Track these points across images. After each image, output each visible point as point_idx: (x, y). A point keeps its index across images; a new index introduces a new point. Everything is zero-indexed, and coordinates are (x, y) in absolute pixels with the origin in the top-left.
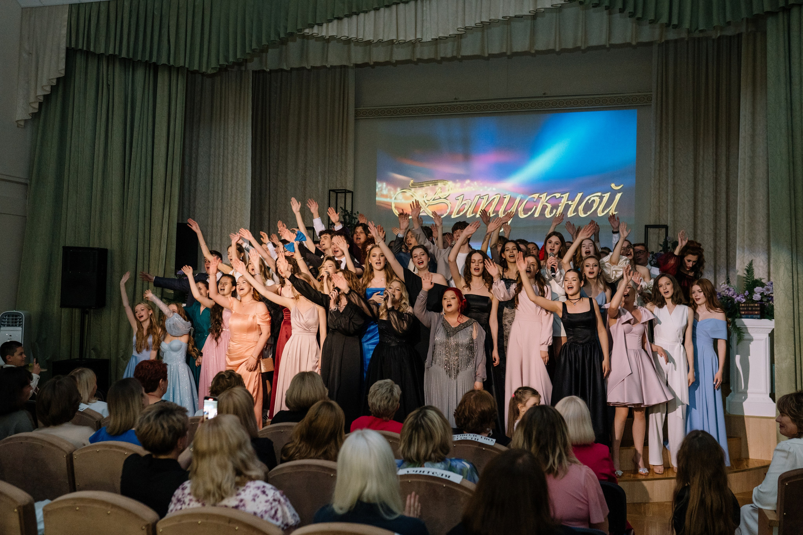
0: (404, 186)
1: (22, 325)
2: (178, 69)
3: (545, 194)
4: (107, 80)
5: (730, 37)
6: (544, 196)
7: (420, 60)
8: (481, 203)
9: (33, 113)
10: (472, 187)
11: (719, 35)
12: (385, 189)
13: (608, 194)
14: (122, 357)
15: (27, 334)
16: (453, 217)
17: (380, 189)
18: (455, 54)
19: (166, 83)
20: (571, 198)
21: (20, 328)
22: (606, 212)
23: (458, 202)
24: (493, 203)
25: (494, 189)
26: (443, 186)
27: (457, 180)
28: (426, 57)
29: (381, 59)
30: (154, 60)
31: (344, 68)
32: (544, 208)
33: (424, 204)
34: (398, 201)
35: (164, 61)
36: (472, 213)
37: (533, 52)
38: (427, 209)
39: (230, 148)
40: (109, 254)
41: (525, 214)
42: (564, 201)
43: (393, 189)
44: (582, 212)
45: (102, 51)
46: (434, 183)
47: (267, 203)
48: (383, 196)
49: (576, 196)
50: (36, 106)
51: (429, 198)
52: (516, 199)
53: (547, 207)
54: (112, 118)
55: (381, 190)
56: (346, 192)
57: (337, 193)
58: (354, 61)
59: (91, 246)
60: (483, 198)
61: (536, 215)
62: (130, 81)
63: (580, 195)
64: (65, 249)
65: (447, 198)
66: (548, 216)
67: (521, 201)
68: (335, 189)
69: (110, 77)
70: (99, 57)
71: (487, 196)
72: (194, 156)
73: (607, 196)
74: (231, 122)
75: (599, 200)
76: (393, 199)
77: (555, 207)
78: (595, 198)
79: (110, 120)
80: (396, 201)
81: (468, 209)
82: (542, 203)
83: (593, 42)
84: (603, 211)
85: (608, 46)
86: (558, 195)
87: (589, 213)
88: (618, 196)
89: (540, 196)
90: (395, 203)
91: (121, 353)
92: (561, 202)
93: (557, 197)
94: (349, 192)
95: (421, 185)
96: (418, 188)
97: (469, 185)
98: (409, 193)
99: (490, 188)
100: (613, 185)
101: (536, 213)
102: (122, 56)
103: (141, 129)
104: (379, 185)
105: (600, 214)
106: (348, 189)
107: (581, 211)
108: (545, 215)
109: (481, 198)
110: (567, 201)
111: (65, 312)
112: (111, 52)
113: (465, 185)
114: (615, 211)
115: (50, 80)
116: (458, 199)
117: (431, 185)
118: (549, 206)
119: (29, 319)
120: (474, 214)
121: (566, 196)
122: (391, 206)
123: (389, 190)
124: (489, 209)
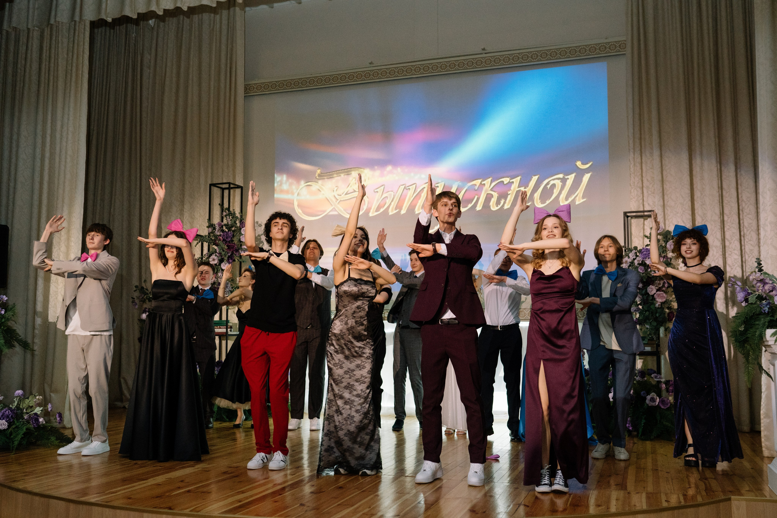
0: (308, 177)
3: (490, 180)
6: (488, 183)
8: (406, 196)
10: (395, 175)
12: (286, 183)
13: (573, 176)
16: (371, 215)
17: (279, 183)
20: (524, 183)
22: (570, 199)
23: (378, 196)
27: (376, 167)
32: (489, 198)
33: (334, 200)
34: (303, 198)
36: (396, 209)
38: (339, 206)
42: (515, 187)
43: (295, 182)
44: (539, 201)
46: (346, 172)
47: (137, 207)
48: (283, 192)
49: (531, 180)
51: (340, 192)
53: (492, 196)
55: (281, 185)
56: (232, 187)
57: (223, 189)
60: (409, 189)
61: (479, 208)
63: (535, 178)
66: (494, 208)
71: (414, 186)
73: (571, 177)
75: (560, 184)
76: (296, 194)
77: (503, 196)
78: (556, 182)
80: (299, 198)
81: (390, 204)
82: (486, 190)
84: (567, 199)
86: (506, 180)
87: (548, 202)
88: (586, 177)
89: (483, 183)
90: (298, 201)
92: (510, 190)
93: (505, 183)
94: (238, 187)
95: (330, 175)
96: (326, 180)
97: (391, 172)
98: (315, 186)
99: (417, 176)
100: (579, 164)
101: (478, 205)
104: (278, 178)
105: (563, 202)
106: (237, 183)
107: (537, 200)
108: (490, 207)
109: (407, 188)
110: (519, 187)
113: (385, 172)
114: (583, 198)
116: (377, 192)
117: (342, 175)
118: (495, 195)
120: (398, 210)
121: (516, 181)
122: (293, 204)
123: (291, 184)
124: (418, 202)
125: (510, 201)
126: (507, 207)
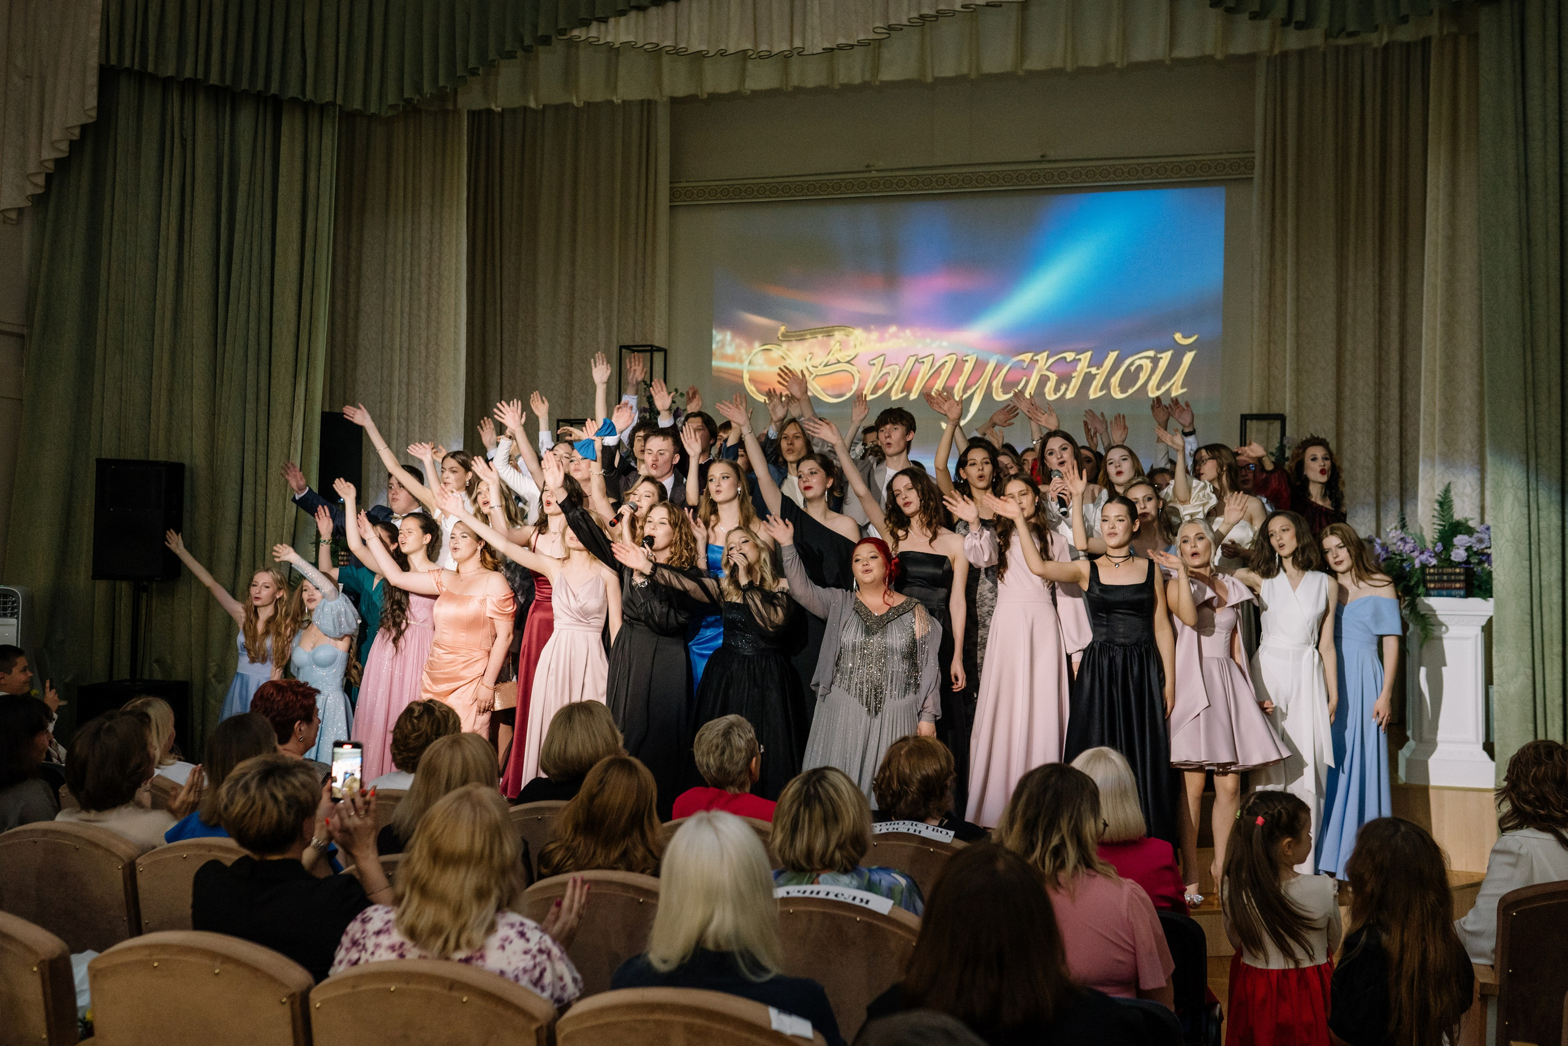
0: (767, 338)
1: (17, 613)
2: (322, 108)
3: (1045, 354)
4: (182, 129)
5: (1408, 44)
6: (1042, 357)
7: (799, 90)
8: (918, 373)
9: (33, 196)
10: (901, 341)
11: (1385, 40)
12: (730, 344)
13: (1169, 354)
14: (215, 676)
15: (26, 630)
17: (720, 344)
18: (867, 77)
19: (299, 136)
20: (1096, 362)
21: (13, 621)
22: (1164, 389)
23: (874, 370)
24: (943, 372)
25: (945, 344)
26: (845, 338)
27: (873, 327)
28: (810, 85)
29: (725, 88)
30: (274, 88)
31: (647, 106)
32: (1043, 381)
34: (756, 368)
35: (293, 91)
36: (902, 392)
37: (1021, 73)
38: (814, 383)
39: (424, 264)
40: (187, 474)
41: (1005, 393)
42: (1082, 367)
43: (745, 344)
44: (1118, 389)
45: (170, 71)
46: (826, 332)
47: (498, 373)
48: (725, 357)
49: (1106, 357)
50: (41, 180)
51: (816, 362)
52: (986, 364)
53: (1048, 378)
54: (192, 206)
55: (723, 346)
56: (652, 349)
58: (667, 91)
59: (151, 458)
60: (923, 362)
62: (227, 128)
63: (1113, 356)
64: (101, 463)
65: (852, 362)
67: (998, 368)
68: (632, 344)
69: (188, 123)
70: (166, 83)
71: (931, 357)
72: (353, 279)
73: (1167, 356)
74: (425, 213)
75: (1150, 365)
76: (746, 363)
77: (1065, 379)
78: (1144, 362)
79: (188, 209)
80: (751, 368)
81: (894, 384)
82: (1040, 370)
83: (1140, 54)
84: (1158, 388)
85: (1168, 62)
86: (1070, 356)
87: (1130, 391)
88: (1188, 358)
89: (1035, 358)
90: (749, 372)
91: (213, 668)
92: (1075, 370)
93: (1069, 360)
94: (659, 349)
95: (801, 335)
96: (794, 342)
97: (895, 336)
98: (776, 352)
99: (938, 343)
100: (1178, 336)
102: (211, 82)
103: (249, 227)
104: (718, 336)
105: (1153, 392)
106: (657, 344)
107: (1115, 387)
108: (1044, 394)
109: (919, 361)
110: (1089, 367)
111: (102, 586)
112: (188, 73)
113: (887, 336)
114: (1183, 387)
115: (67, 128)
116: (874, 364)
117: (820, 336)
118: (1053, 377)
119: (29, 600)
120: (905, 394)
121: (1086, 358)
122: (742, 378)
123: (738, 347)
124: (935, 383)
125: (1074, 387)
126: (1069, 395)
